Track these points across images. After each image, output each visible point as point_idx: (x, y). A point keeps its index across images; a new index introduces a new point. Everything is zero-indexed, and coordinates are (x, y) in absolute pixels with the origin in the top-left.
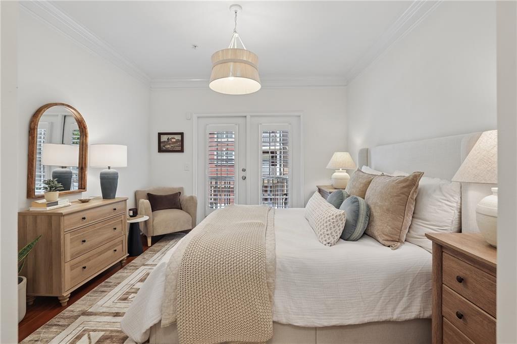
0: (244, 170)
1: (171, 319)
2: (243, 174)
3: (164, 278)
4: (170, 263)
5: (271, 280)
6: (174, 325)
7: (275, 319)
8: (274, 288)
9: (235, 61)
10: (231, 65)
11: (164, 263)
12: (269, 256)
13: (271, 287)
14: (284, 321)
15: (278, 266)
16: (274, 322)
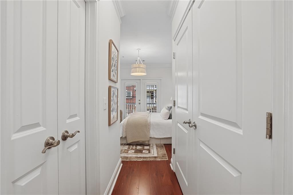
0: (139, 100)
1: (125, 136)
2: (139, 102)
3: (122, 127)
4: (123, 124)
5: (149, 127)
6: (126, 137)
7: (150, 136)
8: (150, 129)
9: (139, 67)
10: (138, 69)
11: (122, 124)
12: (149, 121)
13: (149, 129)
14: (152, 137)
15: (151, 124)
16: (150, 137)
